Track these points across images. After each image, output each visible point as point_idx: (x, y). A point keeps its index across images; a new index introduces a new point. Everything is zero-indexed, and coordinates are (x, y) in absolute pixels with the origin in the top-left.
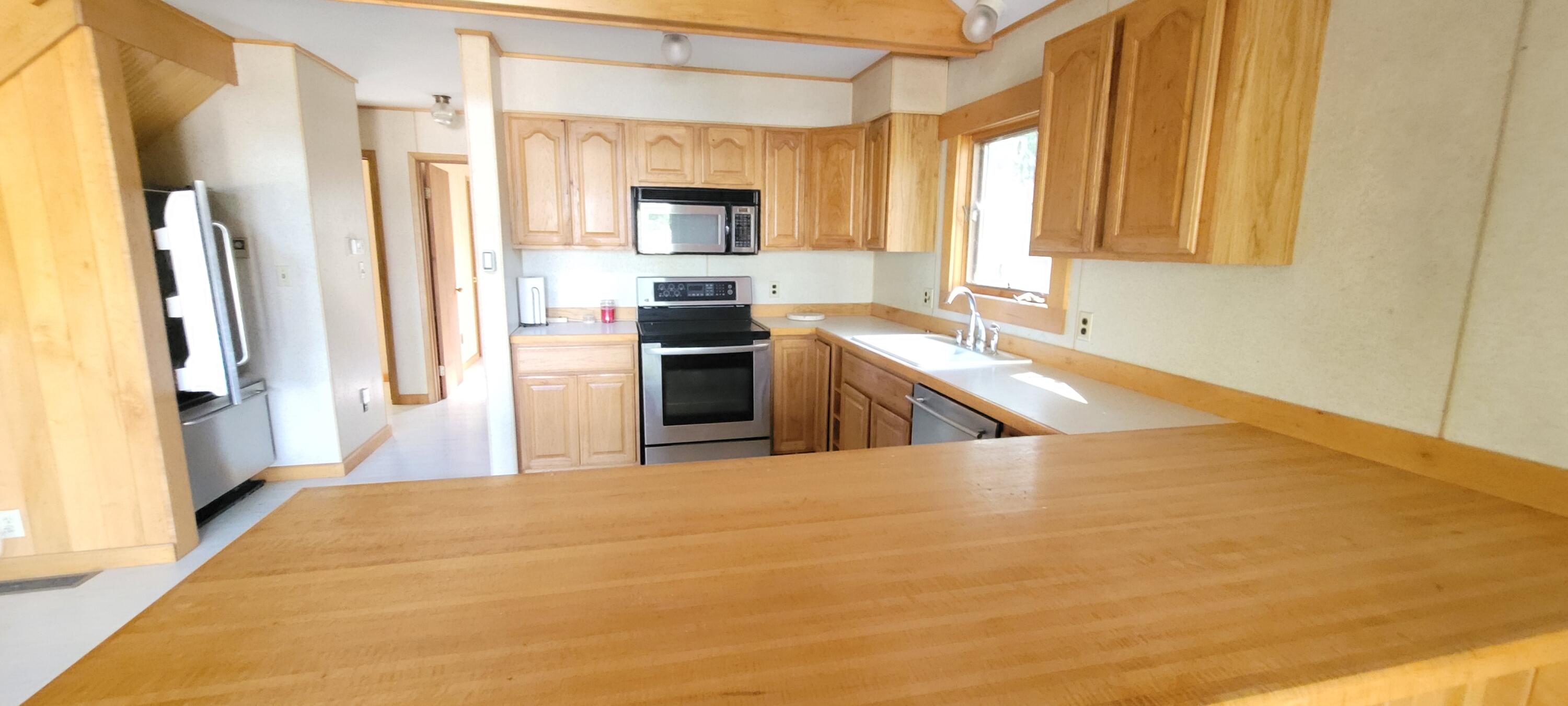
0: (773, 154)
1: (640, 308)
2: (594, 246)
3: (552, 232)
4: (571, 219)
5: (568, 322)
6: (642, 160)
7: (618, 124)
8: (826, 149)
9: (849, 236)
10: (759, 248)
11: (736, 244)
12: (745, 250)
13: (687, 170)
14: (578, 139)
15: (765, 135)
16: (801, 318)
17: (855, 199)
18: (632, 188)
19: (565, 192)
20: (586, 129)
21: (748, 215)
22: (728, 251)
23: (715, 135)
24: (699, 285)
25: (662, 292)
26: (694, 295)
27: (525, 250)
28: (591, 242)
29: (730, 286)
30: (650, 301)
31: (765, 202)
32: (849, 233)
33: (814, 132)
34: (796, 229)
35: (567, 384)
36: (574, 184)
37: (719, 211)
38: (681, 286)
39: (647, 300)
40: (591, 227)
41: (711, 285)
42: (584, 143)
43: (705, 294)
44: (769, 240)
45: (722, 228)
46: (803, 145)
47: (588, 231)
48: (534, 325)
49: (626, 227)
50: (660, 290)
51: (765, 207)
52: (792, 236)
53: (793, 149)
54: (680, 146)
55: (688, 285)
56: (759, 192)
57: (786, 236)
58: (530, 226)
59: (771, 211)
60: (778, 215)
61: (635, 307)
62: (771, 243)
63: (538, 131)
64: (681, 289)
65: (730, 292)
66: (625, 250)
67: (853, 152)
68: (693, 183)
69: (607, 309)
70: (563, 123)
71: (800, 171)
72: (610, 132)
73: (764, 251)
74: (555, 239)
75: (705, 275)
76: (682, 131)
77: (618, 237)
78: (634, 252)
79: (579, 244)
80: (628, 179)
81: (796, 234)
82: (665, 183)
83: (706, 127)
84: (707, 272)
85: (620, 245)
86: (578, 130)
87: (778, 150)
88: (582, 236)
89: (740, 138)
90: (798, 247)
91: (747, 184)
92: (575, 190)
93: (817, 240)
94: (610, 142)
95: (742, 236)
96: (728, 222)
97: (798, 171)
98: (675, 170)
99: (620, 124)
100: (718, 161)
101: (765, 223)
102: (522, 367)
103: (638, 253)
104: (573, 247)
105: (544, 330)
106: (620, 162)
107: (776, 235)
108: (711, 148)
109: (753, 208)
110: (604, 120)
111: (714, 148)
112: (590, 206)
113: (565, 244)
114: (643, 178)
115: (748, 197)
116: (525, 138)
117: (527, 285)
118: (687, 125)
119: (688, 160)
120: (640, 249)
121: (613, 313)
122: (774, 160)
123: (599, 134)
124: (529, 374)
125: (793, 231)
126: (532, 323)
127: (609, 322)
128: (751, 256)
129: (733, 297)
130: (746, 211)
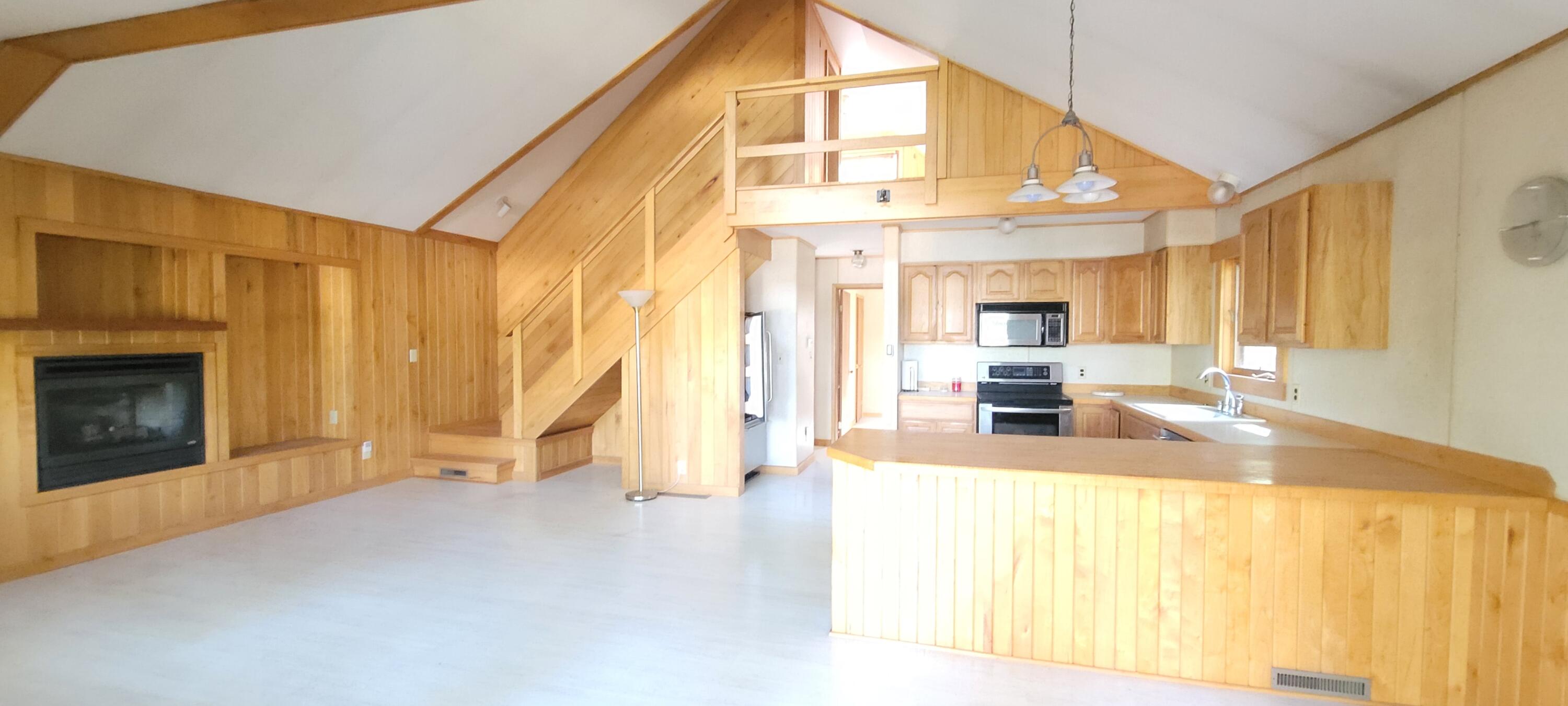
0: (1078, 277)
1: (979, 383)
2: (950, 341)
3: (925, 333)
4: (936, 324)
5: (930, 390)
6: (984, 286)
7: (969, 265)
8: (1121, 271)
9: (1139, 332)
10: (1067, 342)
11: (1049, 339)
12: (1058, 344)
13: (1015, 291)
14: (943, 276)
15: (1073, 264)
16: (1102, 394)
17: (1144, 305)
18: (977, 304)
19: (934, 308)
20: (948, 270)
21: (1058, 319)
22: (1043, 344)
23: (1036, 267)
24: (1022, 368)
25: (995, 372)
26: (1018, 375)
27: (907, 344)
28: (949, 338)
29: (1045, 369)
30: (985, 378)
31: (1072, 310)
32: (1140, 330)
33: (1112, 259)
34: (1098, 329)
35: (930, 427)
36: (940, 303)
37: (1038, 317)
38: (1008, 369)
39: (984, 378)
40: (949, 330)
41: (1031, 368)
42: (947, 278)
43: (1026, 374)
44: (1075, 337)
45: (1038, 329)
46: (1103, 269)
47: (947, 331)
48: (910, 391)
49: (972, 328)
50: (993, 371)
51: (1072, 313)
52: (1094, 333)
53: (1095, 273)
54: (1010, 276)
55: (1014, 368)
56: (1068, 303)
57: (1089, 333)
58: (912, 329)
59: (1077, 316)
60: (1083, 316)
61: (975, 383)
62: (1077, 338)
63: (920, 273)
64: (1009, 370)
65: (1045, 374)
66: (970, 344)
67: (1142, 273)
68: (1018, 299)
69: (956, 383)
70: (935, 268)
71: (1100, 287)
72: (964, 270)
73: (1072, 344)
74: (926, 337)
75: (1027, 361)
76: (1012, 266)
77: (966, 335)
78: (976, 345)
79: (941, 340)
80: (974, 299)
81: (1098, 332)
82: (999, 300)
83: (1029, 263)
84: (1029, 359)
85: (967, 341)
86: (944, 271)
87: (1083, 274)
88: (943, 335)
89: (1054, 268)
90: (1099, 341)
91: (1059, 298)
92: (940, 307)
93: (1114, 337)
94: (963, 276)
95: (1054, 333)
96: (1044, 324)
97: (1098, 288)
98: (1006, 292)
99: (970, 265)
100: (1037, 283)
101: (1072, 324)
102: (904, 414)
103: (979, 346)
104: (937, 342)
105: (916, 393)
106: (969, 288)
107: (1080, 333)
108: (1032, 276)
109: (1063, 314)
110: (960, 264)
111: (1034, 275)
112: (949, 316)
113: (932, 340)
114: (984, 297)
115: (1059, 307)
116: (912, 278)
117: (907, 365)
118: (1015, 263)
119: (1015, 285)
120: (980, 344)
121: (960, 385)
122: (1080, 281)
123: (957, 272)
124: (907, 419)
125: (1095, 330)
126: (909, 389)
127: (957, 391)
128: (1062, 348)
129: (1048, 377)
130: (1057, 316)
